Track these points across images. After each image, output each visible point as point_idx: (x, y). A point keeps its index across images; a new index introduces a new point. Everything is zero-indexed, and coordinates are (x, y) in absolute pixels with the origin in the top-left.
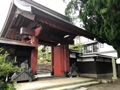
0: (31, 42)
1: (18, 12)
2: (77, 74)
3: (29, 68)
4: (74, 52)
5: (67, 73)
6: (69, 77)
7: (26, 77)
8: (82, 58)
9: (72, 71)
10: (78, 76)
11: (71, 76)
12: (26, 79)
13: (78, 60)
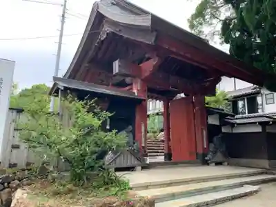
0: (135, 91)
1: (107, 29)
2: (225, 160)
3: (134, 143)
4: (218, 113)
5: (205, 155)
6: (208, 164)
7: (131, 161)
8: (233, 125)
9: (215, 153)
10: (226, 163)
11: (213, 162)
12: (129, 164)
13: (224, 130)
